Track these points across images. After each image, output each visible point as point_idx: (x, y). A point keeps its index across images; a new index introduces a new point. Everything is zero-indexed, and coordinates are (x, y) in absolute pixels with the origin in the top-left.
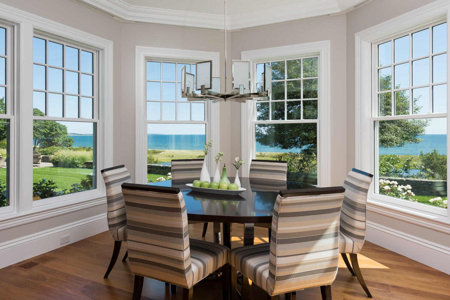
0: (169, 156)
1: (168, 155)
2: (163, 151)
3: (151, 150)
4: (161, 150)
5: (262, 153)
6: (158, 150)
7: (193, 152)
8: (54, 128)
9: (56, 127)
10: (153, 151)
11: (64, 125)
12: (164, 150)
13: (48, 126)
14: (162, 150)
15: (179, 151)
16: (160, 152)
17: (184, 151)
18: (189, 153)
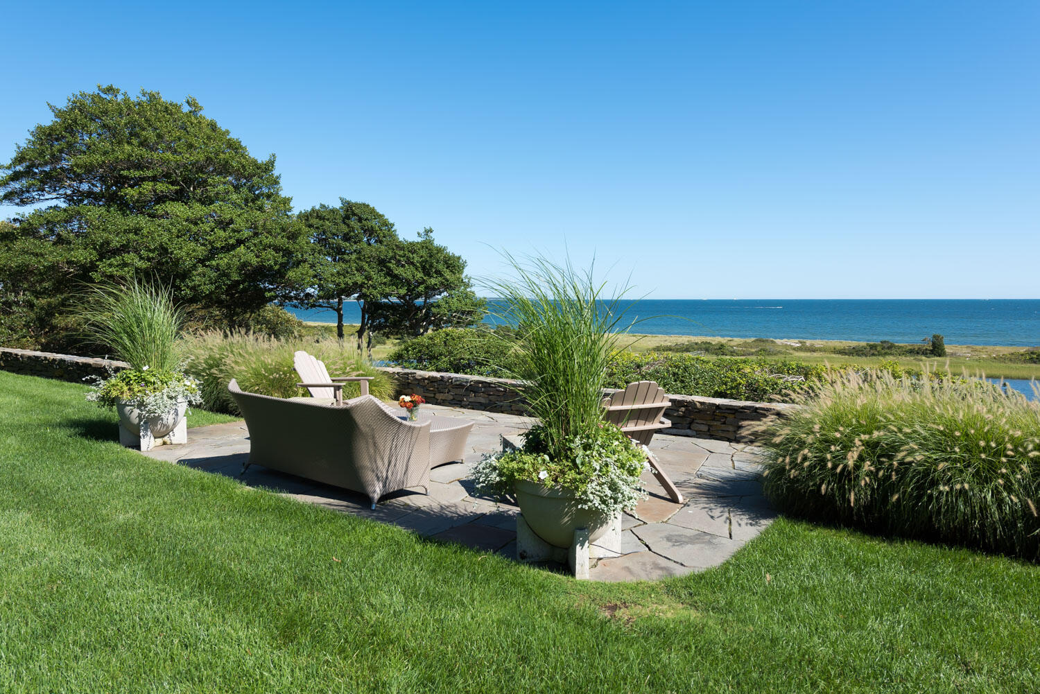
5: (805, 343)
18: (626, 339)
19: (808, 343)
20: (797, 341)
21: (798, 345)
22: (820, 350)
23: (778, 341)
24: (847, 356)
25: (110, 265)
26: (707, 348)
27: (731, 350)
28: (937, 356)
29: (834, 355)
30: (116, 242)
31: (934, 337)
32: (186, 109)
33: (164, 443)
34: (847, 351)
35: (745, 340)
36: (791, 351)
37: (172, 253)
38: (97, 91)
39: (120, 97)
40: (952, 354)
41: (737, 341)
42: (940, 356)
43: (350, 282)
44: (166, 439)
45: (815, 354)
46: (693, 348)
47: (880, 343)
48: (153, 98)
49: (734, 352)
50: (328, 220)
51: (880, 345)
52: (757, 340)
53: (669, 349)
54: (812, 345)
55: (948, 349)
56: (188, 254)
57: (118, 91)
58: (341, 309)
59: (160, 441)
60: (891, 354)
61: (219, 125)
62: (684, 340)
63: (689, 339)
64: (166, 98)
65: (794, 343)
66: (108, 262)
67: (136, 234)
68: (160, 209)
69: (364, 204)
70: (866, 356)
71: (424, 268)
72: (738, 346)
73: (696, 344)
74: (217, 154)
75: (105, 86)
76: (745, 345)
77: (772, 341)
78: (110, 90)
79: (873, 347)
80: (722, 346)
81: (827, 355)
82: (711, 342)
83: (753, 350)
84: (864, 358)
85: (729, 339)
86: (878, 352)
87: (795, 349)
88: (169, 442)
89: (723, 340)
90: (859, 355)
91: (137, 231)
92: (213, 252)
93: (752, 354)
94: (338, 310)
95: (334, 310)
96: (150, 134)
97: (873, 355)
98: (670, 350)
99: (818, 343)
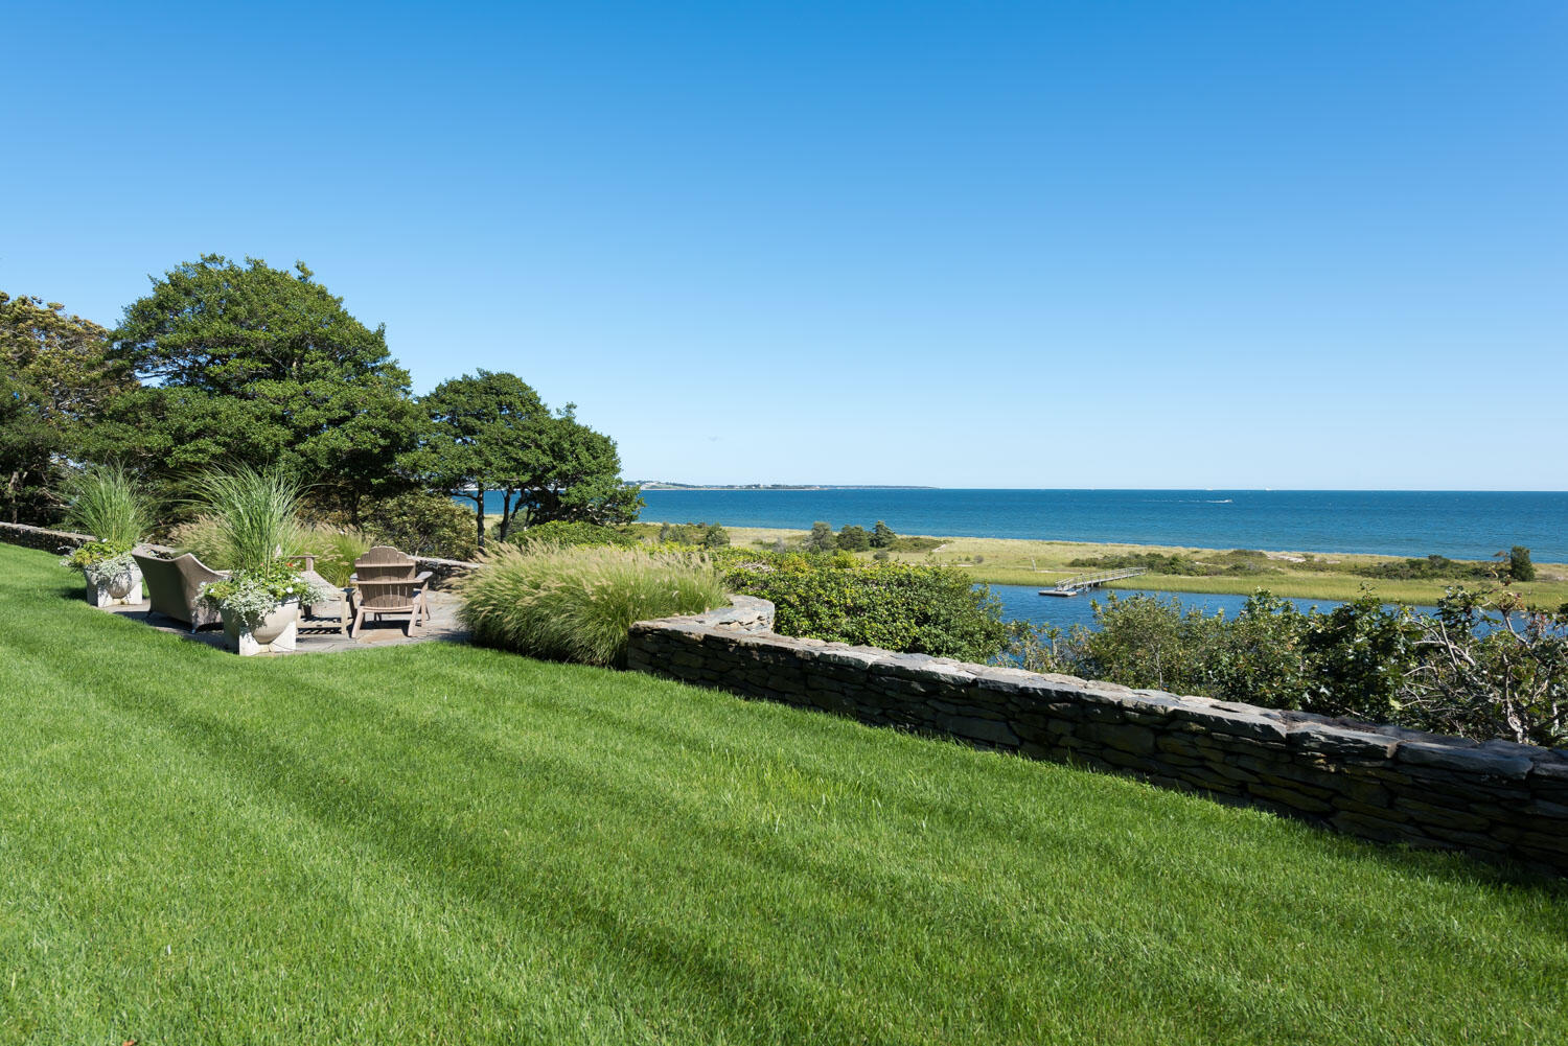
0: (967, 559)
1: (964, 557)
2: (945, 542)
3: (905, 536)
4: (935, 538)
5: (1312, 557)
6: (927, 537)
7: (1049, 547)
8: (566, 445)
9: (573, 444)
10: (912, 540)
11: (605, 435)
12: (950, 538)
13: (545, 440)
14: (942, 539)
15: (1001, 541)
16: (936, 544)
17: (1016, 543)
18: (1034, 548)
19: (1318, 557)
20: (1300, 554)
21: (1301, 560)
22: (1333, 568)
23: (1270, 555)
24: (1371, 579)
25: (186, 451)
26: (1153, 563)
27: (1189, 565)
28: (1519, 580)
29: (1351, 577)
30: (192, 427)
31: (1514, 550)
32: (295, 274)
33: (122, 603)
34: (1372, 571)
35: (1217, 551)
36: (1287, 569)
37: (249, 437)
38: (200, 261)
39: (226, 265)
40: (1546, 578)
41: (1208, 552)
42: (1523, 579)
43: (464, 467)
44: (124, 599)
45: (1321, 575)
46: (1130, 563)
47: (1427, 559)
48: (257, 266)
49: (1192, 570)
50: (463, 393)
51: (1426, 562)
52: (1236, 552)
53: (1093, 563)
54: (1324, 561)
55: (1540, 569)
56: (267, 439)
57: (223, 259)
58: (481, 499)
59: (118, 601)
60: (1442, 576)
61: (329, 293)
62: (1123, 550)
63: (1131, 549)
64: (273, 264)
65: (1295, 557)
66: (183, 447)
67: (214, 418)
68: (249, 388)
69: (508, 375)
70: (1402, 578)
71: (553, 451)
72: (1206, 560)
73: (1137, 556)
74: (313, 328)
75: (207, 255)
76: (1217, 559)
77: (1261, 554)
78: (213, 258)
79: (1414, 565)
80: (1175, 560)
81: (1342, 576)
82: (1162, 553)
83: (1224, 567)
84: (1398, 581)
85: (1196, 549)
86: (1422, 572)
87: (1294, 566)
88: (126, 602)
89: (1181, 551)
90: (1389, 577)
91: (214, 415)
92: (300, 435)
93: (1221, 574)
94: (478, 500)
95: (474, 498)
96: (242, 311)
97: (1413, 577)
98: (1095, 565)
99: (1334, 558)
